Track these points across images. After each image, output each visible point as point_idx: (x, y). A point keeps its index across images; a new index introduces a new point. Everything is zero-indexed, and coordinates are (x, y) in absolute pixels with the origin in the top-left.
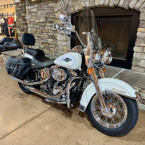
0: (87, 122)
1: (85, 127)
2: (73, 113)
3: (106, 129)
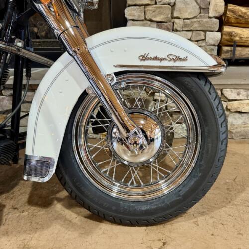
0: (68, 217)
1: (67, 236)
2: (4, 206)
3: (144, 207)
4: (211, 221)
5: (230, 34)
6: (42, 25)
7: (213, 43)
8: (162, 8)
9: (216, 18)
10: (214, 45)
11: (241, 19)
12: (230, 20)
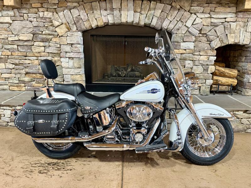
4: (227, 164)
5: (217, 80)
6: (123, 70)
7: (209, 84)
8: (187, 69)
9: (211, 73)
10: (209, 85)
11: (222, 73)
12: (217, 74)
